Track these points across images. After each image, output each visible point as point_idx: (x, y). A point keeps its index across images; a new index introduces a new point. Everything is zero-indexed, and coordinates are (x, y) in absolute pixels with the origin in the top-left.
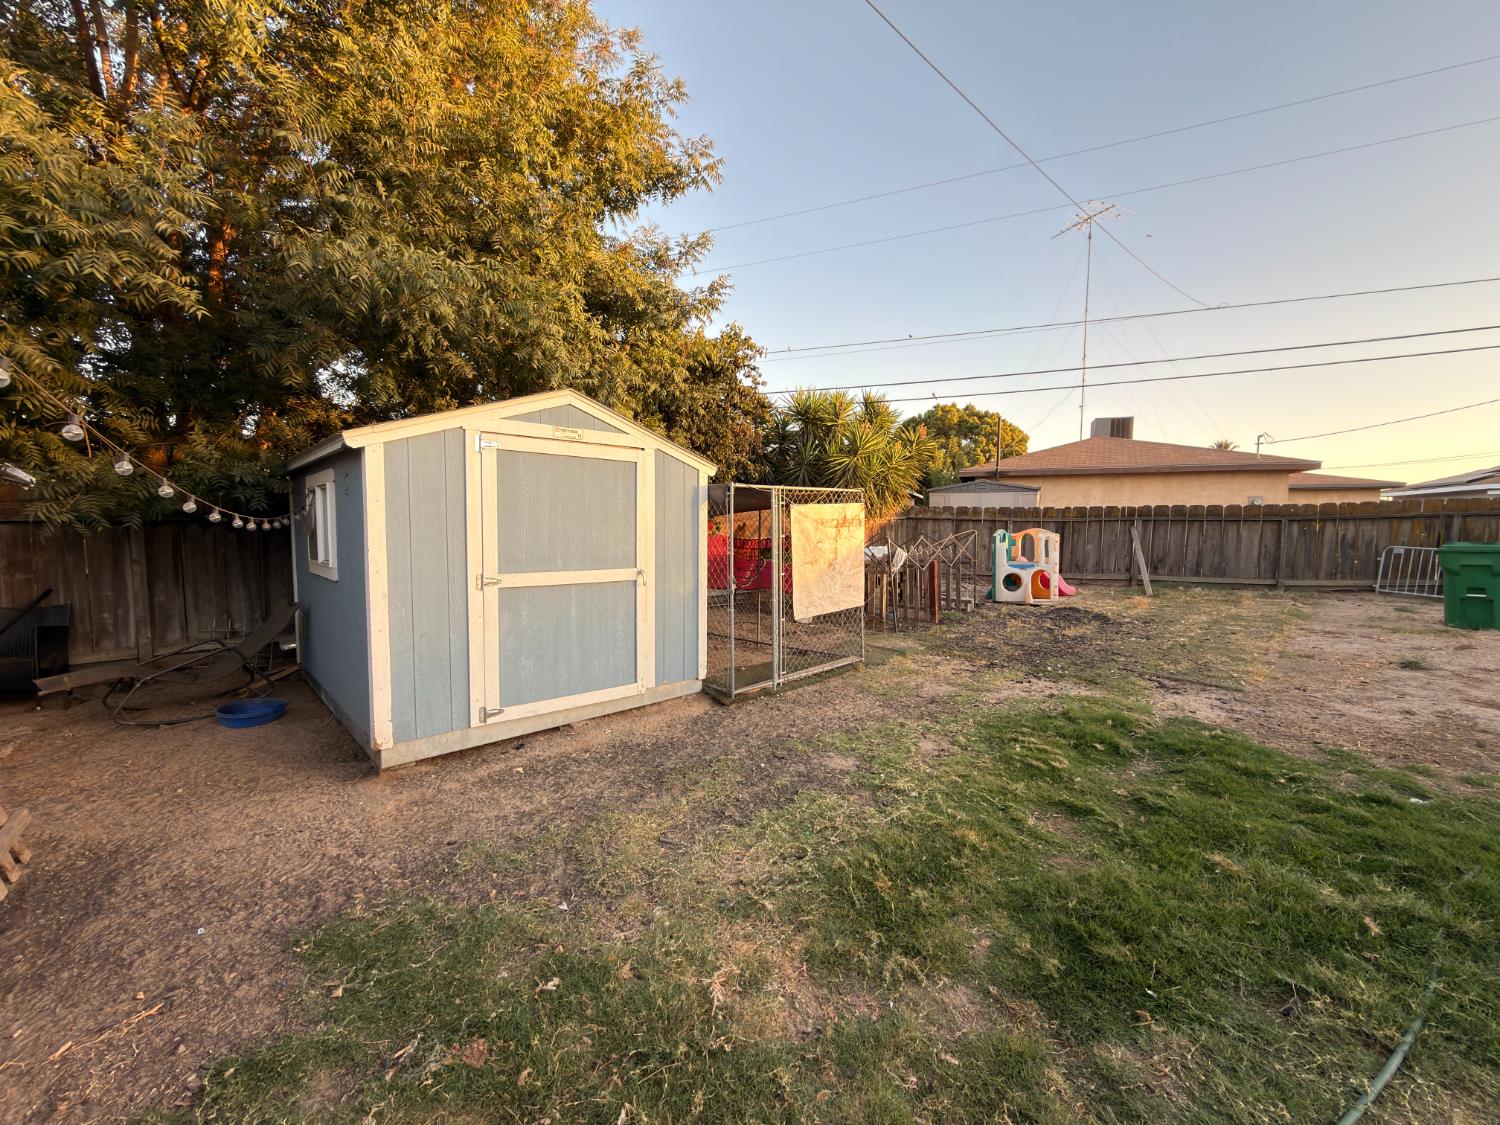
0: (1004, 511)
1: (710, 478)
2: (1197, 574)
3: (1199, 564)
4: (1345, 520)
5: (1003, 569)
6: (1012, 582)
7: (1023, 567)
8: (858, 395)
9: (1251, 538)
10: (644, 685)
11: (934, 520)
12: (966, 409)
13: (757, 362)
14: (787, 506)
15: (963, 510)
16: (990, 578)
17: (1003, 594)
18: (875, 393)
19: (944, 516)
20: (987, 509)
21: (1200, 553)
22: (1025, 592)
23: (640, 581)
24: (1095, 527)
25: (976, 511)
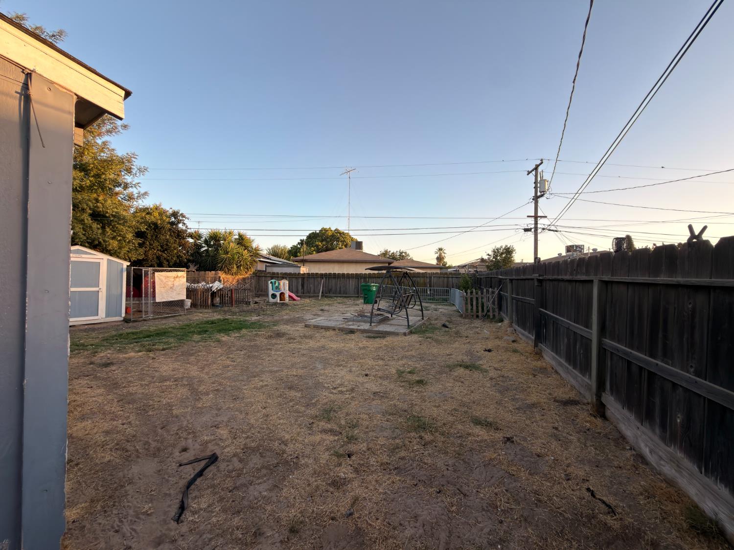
0: (286, 274)
1: (127, 266)
2: (340, 293)
3: (340, 291)
4: (373, 278)
5: (271, 292)
6: (274, 296)
7: (277, 291)
8: (236, 232)
9: (352, 283)
10: (102, 316)
11: (265, 277)
12: (336, 230)
13: (186, 221)
14: (154, 273)
15: (274, 273)
16: (267, 295)
17: (271, 300)
18: (242, 232)
19: (268, 275)
20: (281, 273)
21: (340, 288)
22: (278, 299)
23: (100, 291)
24: (313, 279)
25: (278, 273)
